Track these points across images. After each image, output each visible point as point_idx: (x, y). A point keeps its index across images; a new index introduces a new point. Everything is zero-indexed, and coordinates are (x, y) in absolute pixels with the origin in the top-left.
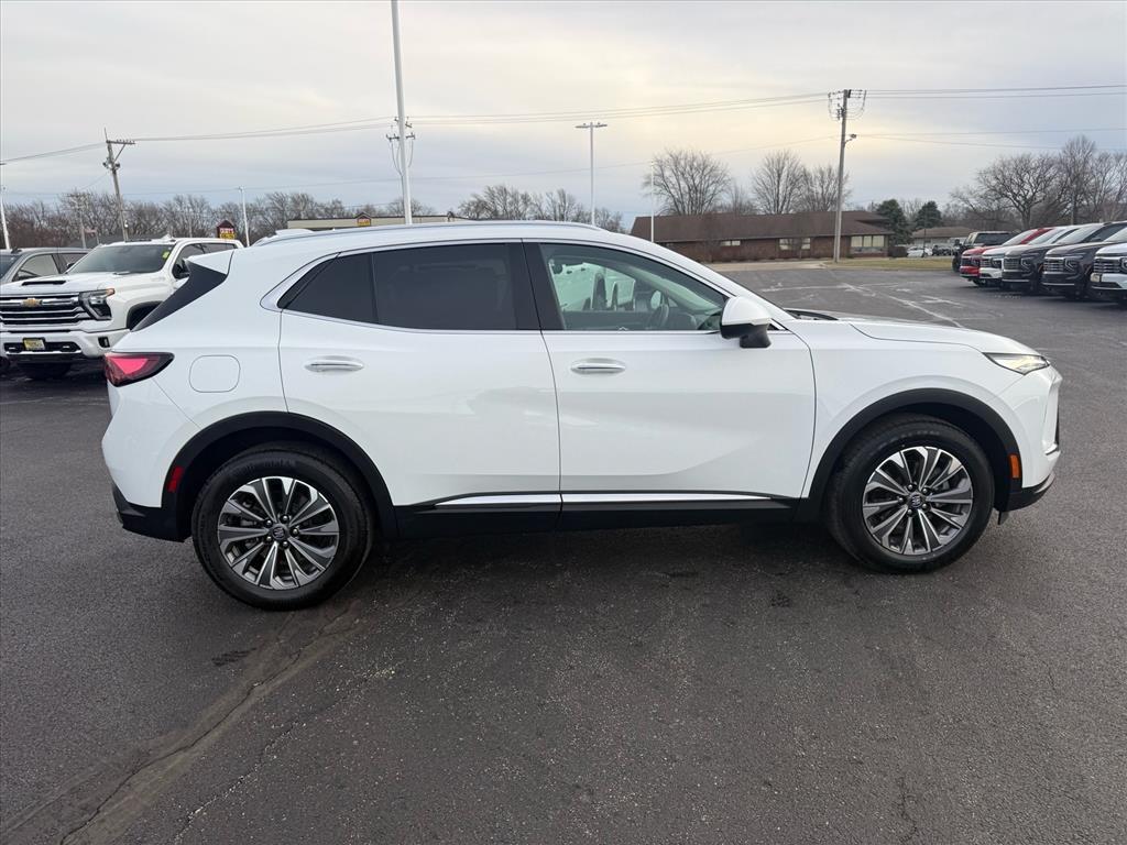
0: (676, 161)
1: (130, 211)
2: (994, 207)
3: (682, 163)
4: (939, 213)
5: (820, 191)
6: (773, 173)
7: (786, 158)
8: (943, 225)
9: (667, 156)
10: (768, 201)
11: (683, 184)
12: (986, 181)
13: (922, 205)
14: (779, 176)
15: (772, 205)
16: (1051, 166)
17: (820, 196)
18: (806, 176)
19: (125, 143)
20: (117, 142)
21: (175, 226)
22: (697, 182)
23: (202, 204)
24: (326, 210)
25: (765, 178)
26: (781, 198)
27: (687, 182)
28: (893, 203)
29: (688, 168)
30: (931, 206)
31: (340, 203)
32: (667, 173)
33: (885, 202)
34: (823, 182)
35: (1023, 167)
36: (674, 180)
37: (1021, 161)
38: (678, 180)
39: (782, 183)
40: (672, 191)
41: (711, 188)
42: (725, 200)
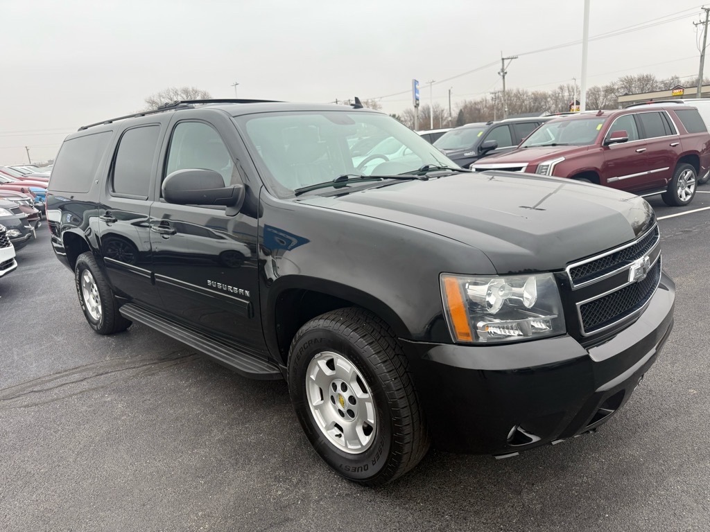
19: (512, 58)
20: (508, 59)
24: (665, 84)
31: (677, 78)
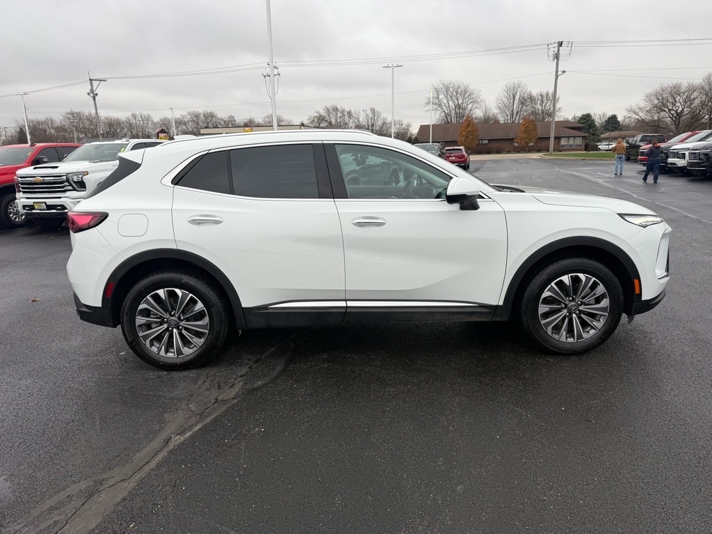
0: (447, 89)
1: (105, 123)
2: (656, 118)
3: (451, 89)
4: (619, 122)
5: (540, 108)
6: (510, 96)
7: (519, 86)
8: (621, 130)
9: (441, 86)
10: (506, 114)
11: (451, 103)
12: (651, 101)
13: (608, 116)
14: (514, 98)
15: (509, 117)
16: (695, 91)
17: (540, 111)
18: (531, 98)
19: (101, 81)
20: (96, 80)
21: (131, 132)
22: (460, 102)
23: (148, 118)
24: (225, 122)
25: (505, 100)
26: (514, 112)
27: (454, 102)
28: (588, 116)
29: (454, 93)
30: (614, 118)
31: (233, 117)
32: (441, 97)
33: (583, 115)
34: (543, 102)
35: (675, 91)
36: (445, 101)
37: (675, 88)
38: (448, 101)
39: (516, 102)
40: (444, 108)
41: (469, 107)
42: (478, 113)
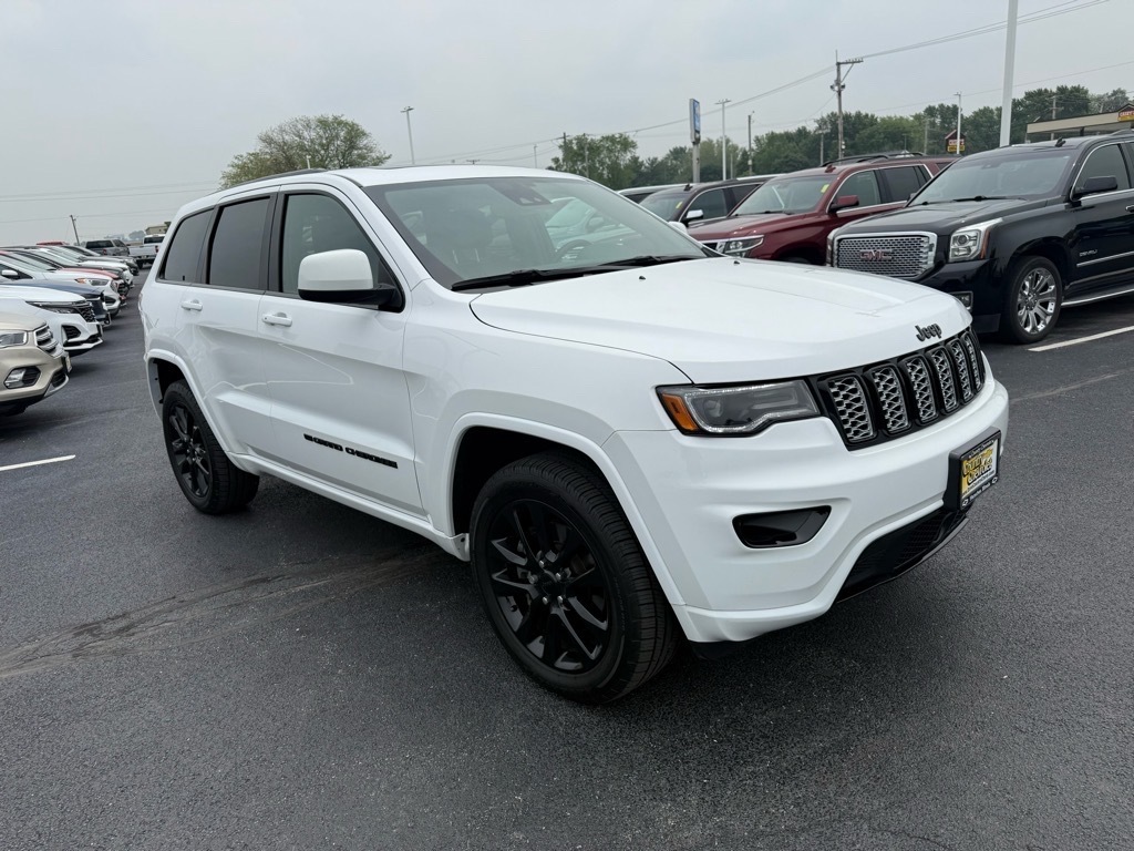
19: (853, 62)
20: (847, 63)
